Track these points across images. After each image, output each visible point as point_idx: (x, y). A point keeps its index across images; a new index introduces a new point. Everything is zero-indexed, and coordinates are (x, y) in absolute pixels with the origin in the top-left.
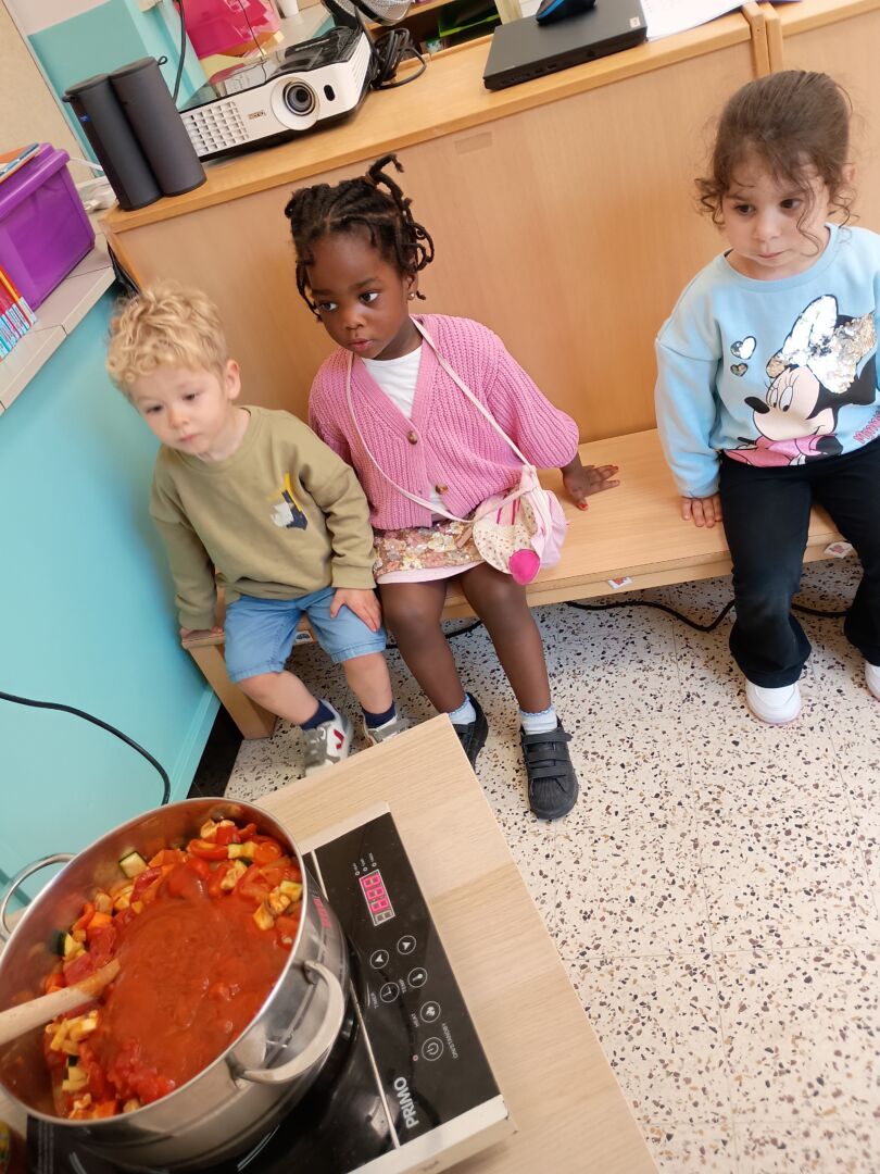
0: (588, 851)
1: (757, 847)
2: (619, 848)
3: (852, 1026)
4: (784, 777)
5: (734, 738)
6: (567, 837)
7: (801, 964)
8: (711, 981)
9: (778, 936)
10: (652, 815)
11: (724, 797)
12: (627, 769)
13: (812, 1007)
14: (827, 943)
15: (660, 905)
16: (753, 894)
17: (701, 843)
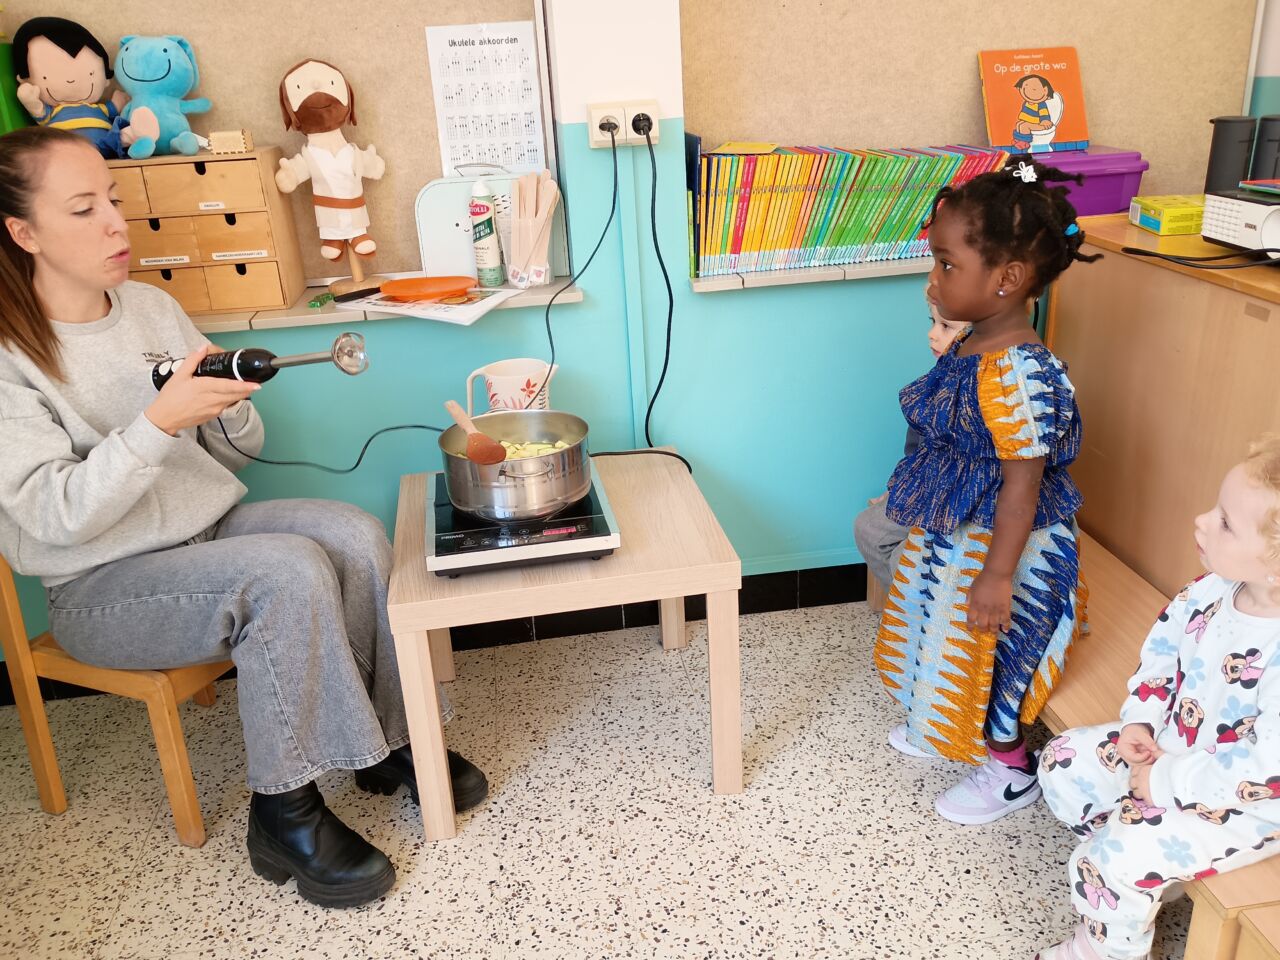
0: (820, 794)
1: (855, 890)
2: (831, 810)
3: (710, 948)
4: (940, 905)
5: (973, 870)
6: (832, 781)
7: (755, 919)
8: (729, 870)
9: (776, 905)
10: (870, 826)
11: (902, 869)
12: (914, 807)
13: (720, 926)
14: (777, 933)
15: (786, 838)
16: (810, 889)
17: (850, 856)
